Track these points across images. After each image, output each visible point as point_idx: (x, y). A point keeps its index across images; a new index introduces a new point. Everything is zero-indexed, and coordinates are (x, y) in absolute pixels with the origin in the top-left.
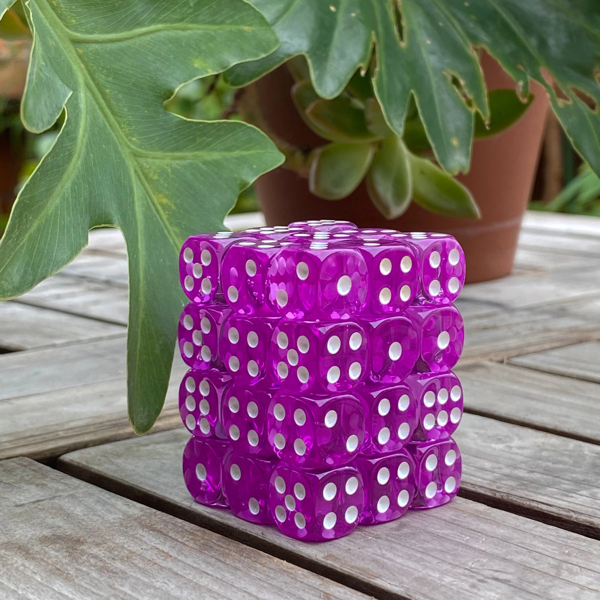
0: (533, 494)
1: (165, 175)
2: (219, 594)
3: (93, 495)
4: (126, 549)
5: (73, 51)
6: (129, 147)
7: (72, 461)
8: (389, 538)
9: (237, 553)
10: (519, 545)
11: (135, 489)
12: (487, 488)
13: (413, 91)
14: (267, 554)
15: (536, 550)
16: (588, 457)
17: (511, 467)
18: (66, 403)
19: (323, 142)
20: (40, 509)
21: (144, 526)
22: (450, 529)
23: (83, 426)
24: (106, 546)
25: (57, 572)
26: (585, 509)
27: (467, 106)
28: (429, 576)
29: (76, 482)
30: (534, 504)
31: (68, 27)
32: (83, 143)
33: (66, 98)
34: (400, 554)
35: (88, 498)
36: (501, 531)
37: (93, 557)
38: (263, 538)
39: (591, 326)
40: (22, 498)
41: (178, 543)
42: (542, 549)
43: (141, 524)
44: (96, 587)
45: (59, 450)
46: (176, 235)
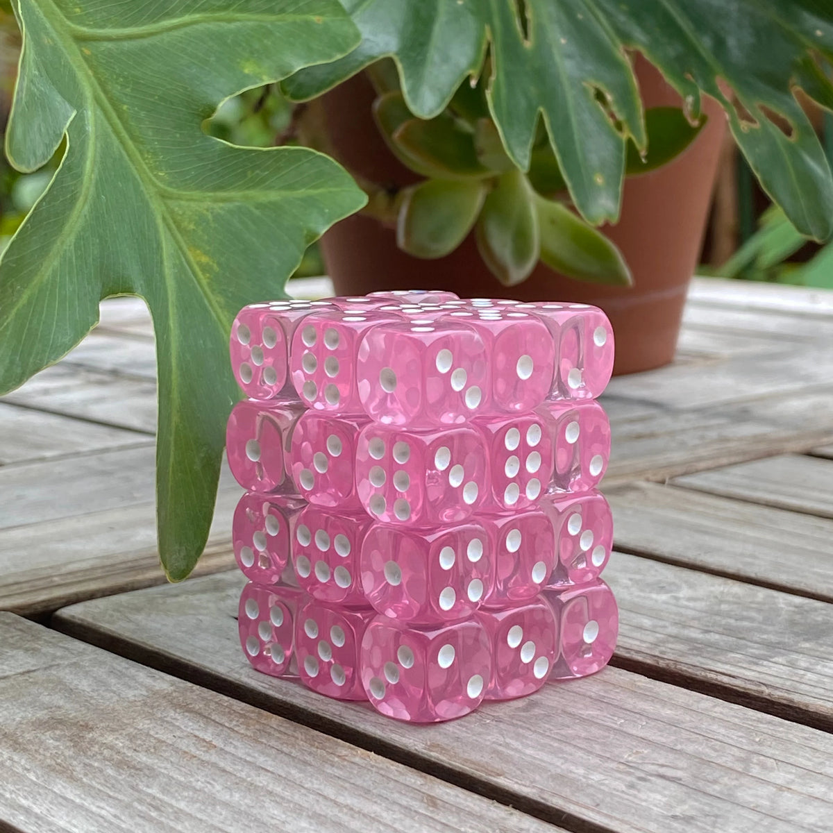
0: (710, 662)
1: (204, 224)
2: (283, 798)
3: (104, 663)
4: (153, 737)
5: (78, 52)
6: (154, 185)
7: (73, 617)
8: (514, 721)
9: (306, 742)
10: (692, 730)
11: (163, 655)
12: (647, 654)
13: (541, 109)
14: (348, 744)
15: (715, 737)
16: (783, 612)
17: (679, 625)
18: (62, 538)
19: (415, 178)
20: (31, 683)
21: (176, 706)
22: (599, 710)
23: (87, 570)
24: (124, 732)
25: (58, 768)
26: (781, 681)
27: (615, 130)
28: (571, 772)
29: (80, 645)
30: (712, 675)
31: (69, 18)
32: (91, 179)
33: (67, 120)
34: (529, 742)
35: (97, 668)
36: (667, 712)
37: (108, 748)
38: (340, 722)
39: (783, 433)
40: (5, 667)
41: (225, 729)
42: (724, 735)
43: (172, 704)
44: (113, 789)
45: (54, 603)
46: (221, 307)
